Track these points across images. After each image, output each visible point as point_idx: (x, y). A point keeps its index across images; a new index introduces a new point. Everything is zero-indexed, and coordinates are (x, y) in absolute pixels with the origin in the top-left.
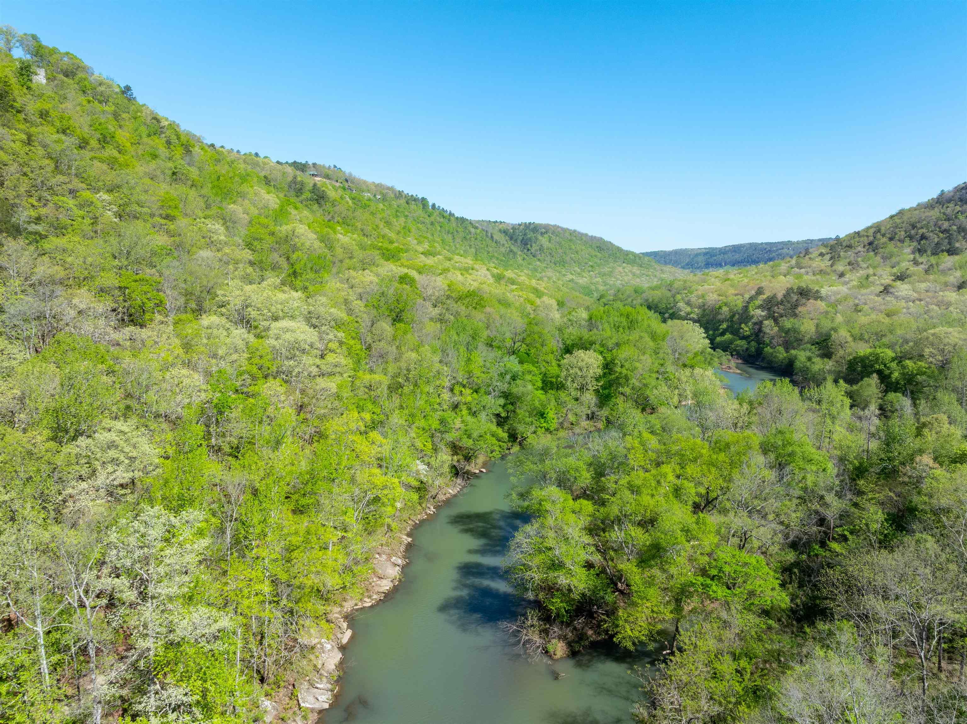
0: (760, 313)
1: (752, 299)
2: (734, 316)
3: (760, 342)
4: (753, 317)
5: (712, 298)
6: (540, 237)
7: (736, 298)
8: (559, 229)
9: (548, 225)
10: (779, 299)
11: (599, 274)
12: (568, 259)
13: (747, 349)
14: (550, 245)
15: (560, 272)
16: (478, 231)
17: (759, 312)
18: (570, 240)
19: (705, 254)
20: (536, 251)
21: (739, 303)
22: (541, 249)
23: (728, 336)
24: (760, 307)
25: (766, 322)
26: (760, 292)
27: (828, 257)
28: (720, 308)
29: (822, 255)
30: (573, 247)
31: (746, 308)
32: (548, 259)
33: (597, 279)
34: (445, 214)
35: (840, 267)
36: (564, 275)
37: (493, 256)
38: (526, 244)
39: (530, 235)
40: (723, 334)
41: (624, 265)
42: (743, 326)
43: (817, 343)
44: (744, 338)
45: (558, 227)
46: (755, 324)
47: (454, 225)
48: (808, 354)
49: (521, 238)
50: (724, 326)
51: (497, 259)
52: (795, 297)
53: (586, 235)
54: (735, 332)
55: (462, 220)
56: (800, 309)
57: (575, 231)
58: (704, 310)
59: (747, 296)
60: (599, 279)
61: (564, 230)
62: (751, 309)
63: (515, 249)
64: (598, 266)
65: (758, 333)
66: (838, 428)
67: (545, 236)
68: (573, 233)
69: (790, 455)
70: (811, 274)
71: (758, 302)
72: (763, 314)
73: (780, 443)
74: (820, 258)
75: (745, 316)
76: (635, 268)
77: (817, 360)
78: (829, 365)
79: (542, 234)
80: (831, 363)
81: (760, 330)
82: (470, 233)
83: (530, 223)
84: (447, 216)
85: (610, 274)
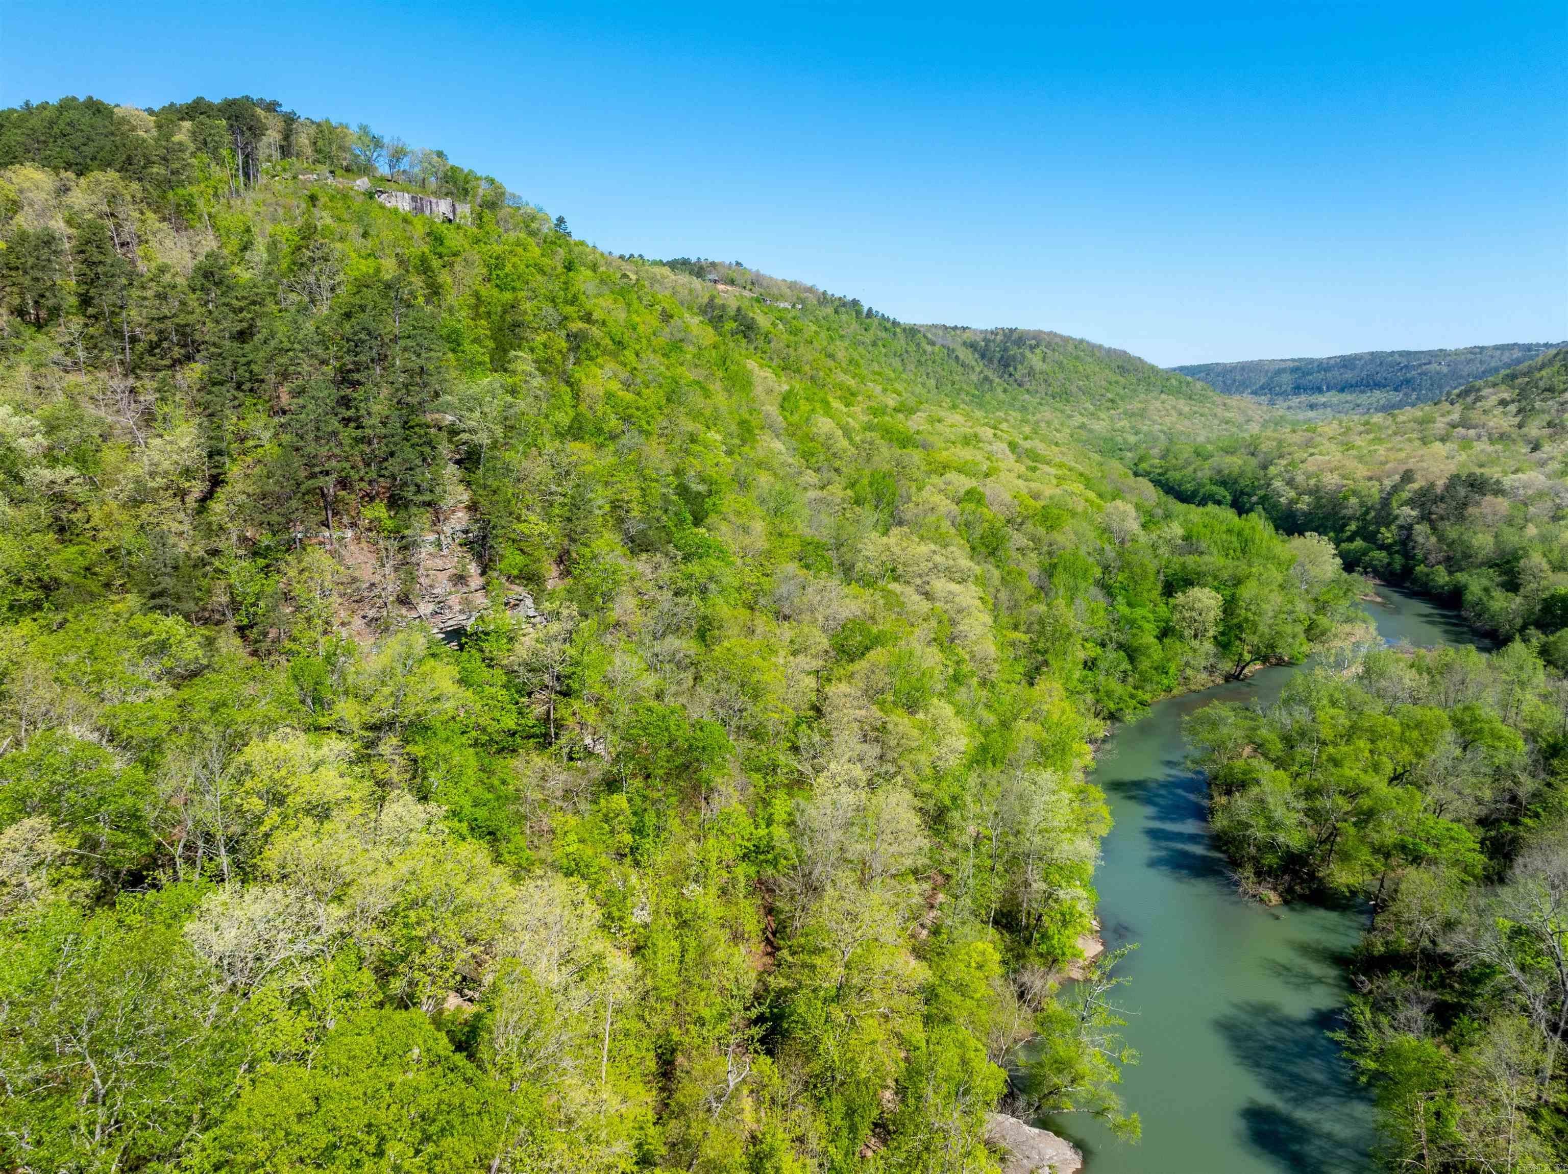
0: (1408, 513)
1: (1395, 489)
2: (1367, 513)
3: (1408, 555)
4: (1396, 517)
5: (1331, 480)
6: (1028, 354)
7: (1370, 484)
8: (1058, 340)
9: (1040, 332)
10: (1439, 491)
11: (1125, 413)
12: (1074, 389)
13: (1389, 564)
14: (1044, 367)
15: (1062, 412)
16: (937, 349)
17: (1406, 510)
18: (1077, 358)
19: (1295, 370)
20: (1024, 376)
21: (1374, 492)
22: (1031, 373)
23: (1358, 543)
24: (1410, 502)
25: (1417, 527)
26: (1407, 477)
27: (1513, 408)
28: (1345, 498)
29: (1503, 403)
30: (1081, 369)
31: (1386, 502)
32: (1042, 388)
33: (1122, 423)
34: (889, 325)
35: (1534, 429)
36: (1070, 417)
37: (961, 389)
38: (1007, 366)
39: (1014, 351)
40: (1351, 539)
41: (1163, 396)
42: (1383, 530)
43: (1497, 565)
44: (1382, 547)
45: (1055, 335)
46: (1401, 527)
47: (903, 342)
48: (1485, 582)
49: (998, 355)
50: (1353, 527)
51: (968, 394)
52: (1462, 492)
53: (1100, 347)
54: (1370, 538)
55: (912, 332)
56: (1471, 510)
57: (1081, 341)
58: (1319, 499)
59: (1388, 483)
60: (1124, 423)
61: (1067, 340)
62: (1395, 505)
63: (989, 373)
64: (1122, 399)
65: (1405, 543)
66: (1528, 697)
67: (1037, 351)
68: (1080, 344)
69: (1476, 732)
70: (1485, 439)
71: (1405, 495)
72: (1414, 513)
73: (1468, 719)
74: (1501, 409)
75: (1385, 516)
76: (1182, 401)
77: (1498, 593)
78: (1515, 603)
79: (1032, 348)
80: (1518, 600)
81: (1409, 537)
82: (925, 352)
83: (1011, 330)
84: (890, 326)
85: (1142, 414)
